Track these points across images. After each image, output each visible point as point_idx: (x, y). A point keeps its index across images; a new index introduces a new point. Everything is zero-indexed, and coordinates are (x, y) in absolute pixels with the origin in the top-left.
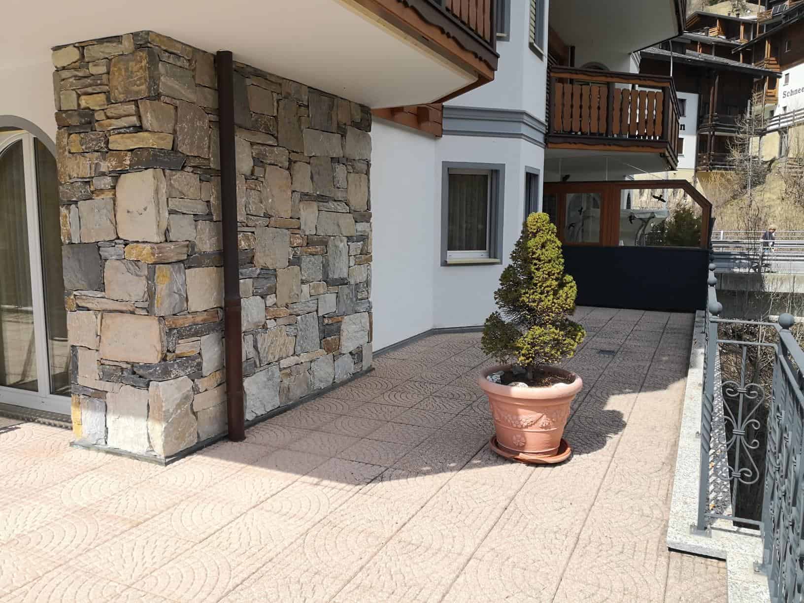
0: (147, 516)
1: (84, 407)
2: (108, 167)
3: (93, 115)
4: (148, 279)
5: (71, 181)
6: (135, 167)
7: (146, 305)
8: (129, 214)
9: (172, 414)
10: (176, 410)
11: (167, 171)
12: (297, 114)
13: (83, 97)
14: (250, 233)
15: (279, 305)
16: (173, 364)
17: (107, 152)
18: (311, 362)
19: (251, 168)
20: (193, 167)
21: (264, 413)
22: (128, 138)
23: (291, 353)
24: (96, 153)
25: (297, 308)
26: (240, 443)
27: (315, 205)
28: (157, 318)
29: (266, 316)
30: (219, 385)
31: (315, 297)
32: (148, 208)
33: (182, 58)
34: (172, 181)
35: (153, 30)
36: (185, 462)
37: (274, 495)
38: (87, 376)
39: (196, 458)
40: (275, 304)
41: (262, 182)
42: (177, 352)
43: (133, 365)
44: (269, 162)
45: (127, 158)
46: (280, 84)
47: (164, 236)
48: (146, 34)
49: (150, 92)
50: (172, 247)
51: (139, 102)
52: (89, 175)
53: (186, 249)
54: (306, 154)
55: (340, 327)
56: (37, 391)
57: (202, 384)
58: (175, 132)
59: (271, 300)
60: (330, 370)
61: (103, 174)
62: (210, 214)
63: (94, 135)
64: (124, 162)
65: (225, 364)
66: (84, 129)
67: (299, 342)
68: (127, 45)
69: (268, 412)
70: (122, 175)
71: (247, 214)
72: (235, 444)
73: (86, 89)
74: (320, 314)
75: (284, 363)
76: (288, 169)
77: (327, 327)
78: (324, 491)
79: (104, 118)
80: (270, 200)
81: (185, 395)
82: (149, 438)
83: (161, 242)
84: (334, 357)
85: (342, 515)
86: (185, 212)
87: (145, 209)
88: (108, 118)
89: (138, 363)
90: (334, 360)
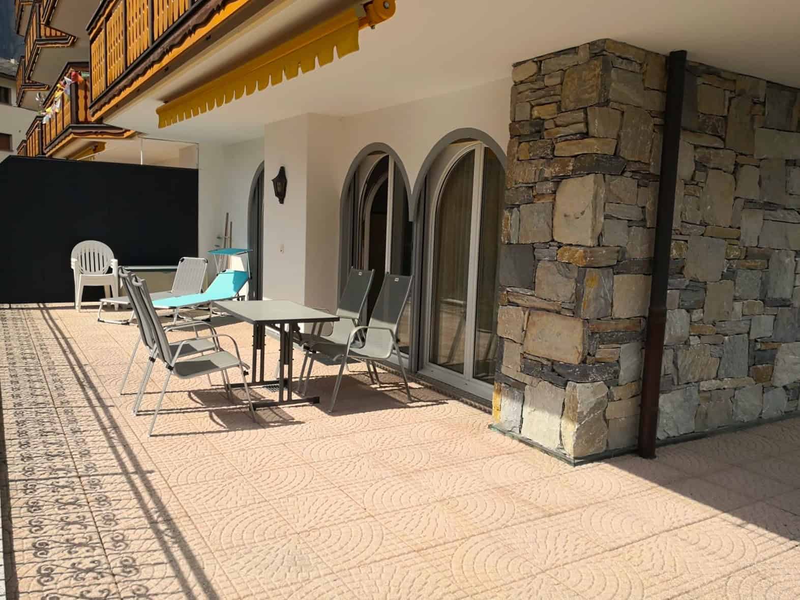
0: (559, 510)
1: (504, 394)
2: (551, 173)
3: (543, 124)
4: (577, 281)
5: (516, 186)
6: (576, 173)
7: (572, 306)
8: (566, 218)
9: (585, 417)
10: (589, 413)
11: (607, 176)
12: (750, 112)
13: (535, 108)
14: (683, 242)
15: (705, 322)
16: (592, 368)
17: (552, 159)
18: (735, 389)
19: (692, 172)
20: (633, 172)
21: (677, 435)
22: (574, 144)
23: (714, 375)
24: (542, 160)
25: (726, 327)
26: (649, 460)
27: (760, 215)
28: (581, 320)
29: (690, 332)
30: (633, 397)
31: (748, 317)
32: (585, 213)
33: (634, 63)
34: (611, 187)
35: (610, 38)
36: (593, 467)
37: (689, 524)
38: (509, 366)
39: (604, 466)
40: (701, 320)
41: (702, 187)
42: (597, 356)
43: (553, 362)
44: (712, 166)
45: (571, 164)
46: (735, 81)
47: (597, 241)
48: (602, 43)
49: (600, 99)
50: (604, 252)
51: (588, 109)
52: (533, 181)
53: (617, 254)
54: (755, 157)
55: (775, 355)
56: (462, 373)
57: (617, 392)
58: (619, 136)
59: (697, 315)
60: (757, 402)
61: (546, 179)
62: (644, 220)
63: (542, 143)
64: (567, 168)
65: (641, 376)
66: (534, 137)
67: (724, 365)
68: (583, 55)
69: (681, 435)
70: (564, 180)
71: (682, 222)
72: (644, 460)
73: (540, 100)
74: (752, 337)
75: (705, 385)
76: (734, 173)
77: (760, 352)
78: (749, 535)
79: (553, 126)
80: (709, 207)
81: (599, 401)
82: (561, 436)
83: (594, 247)
84: (764, 388)
85: (773, 569)
86: (619, 217)
87: (582, 213)
88: (557, 126)
89: (559, 362)
90: (763, 392)
